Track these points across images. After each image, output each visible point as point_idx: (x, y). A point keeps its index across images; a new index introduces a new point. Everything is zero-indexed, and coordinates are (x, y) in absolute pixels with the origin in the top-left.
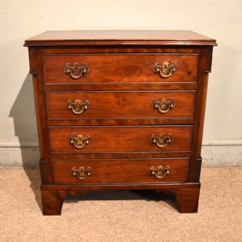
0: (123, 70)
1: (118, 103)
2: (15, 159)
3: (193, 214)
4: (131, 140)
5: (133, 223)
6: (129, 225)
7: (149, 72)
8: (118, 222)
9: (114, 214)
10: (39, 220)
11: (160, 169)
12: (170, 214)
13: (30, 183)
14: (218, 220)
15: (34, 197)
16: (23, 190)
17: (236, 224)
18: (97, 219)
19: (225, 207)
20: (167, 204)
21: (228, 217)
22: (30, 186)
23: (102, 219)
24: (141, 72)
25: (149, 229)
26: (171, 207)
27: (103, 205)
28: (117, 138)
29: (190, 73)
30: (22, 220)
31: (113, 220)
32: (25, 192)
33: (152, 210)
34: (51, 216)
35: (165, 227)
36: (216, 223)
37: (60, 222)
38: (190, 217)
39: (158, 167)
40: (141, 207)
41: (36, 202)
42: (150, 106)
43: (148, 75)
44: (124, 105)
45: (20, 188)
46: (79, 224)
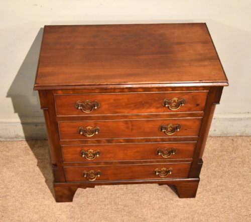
0: (133, 105)
1: (128, 128)
2: (16, 133)
3: (192, 199)
4: (137, 152)
5: (138, 210)
6: (134, 212)
7: (159, 106)
8: (124, 209)
9: (120, 200)
10: (53, 208)
11: (164, 170)
12: (171, 199)
13: (36, 160)
14: (214, 207)
15: (44, 180)
16: (31, 171)
17: (230, 212)
18: (105, 206)
19: (222, 191)
20: (169, 187)
21: (222, 203)
22: (37, 165)
23: (110, 206)
24: (150, 106)
25: (151, 216)
26: (171, 190)
27: (110, 189)
28: (125, 151)
29: (198, 105)
30: (38, 209)
31: (119, 207)
32: (34, 173)
33: (155, 195)
34: (63, 203)
35: (166, 214)
36: (211, 210)
37: (72, 209)
38: (189, 202)
39: (162, 169)
40: (144, 191)
41: (47, 186)
42: (157, 129)
43: (157, 108)
44: (132, 130)
45: (28, 167)
46: (90, 212)
